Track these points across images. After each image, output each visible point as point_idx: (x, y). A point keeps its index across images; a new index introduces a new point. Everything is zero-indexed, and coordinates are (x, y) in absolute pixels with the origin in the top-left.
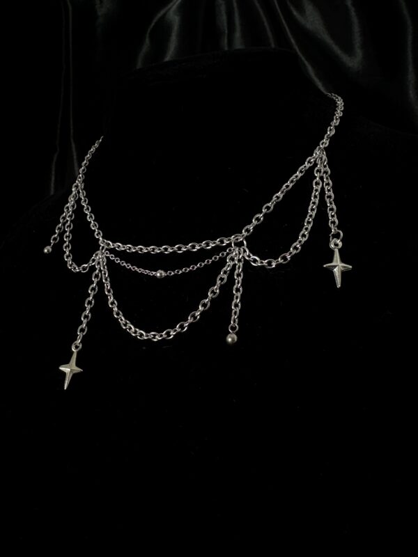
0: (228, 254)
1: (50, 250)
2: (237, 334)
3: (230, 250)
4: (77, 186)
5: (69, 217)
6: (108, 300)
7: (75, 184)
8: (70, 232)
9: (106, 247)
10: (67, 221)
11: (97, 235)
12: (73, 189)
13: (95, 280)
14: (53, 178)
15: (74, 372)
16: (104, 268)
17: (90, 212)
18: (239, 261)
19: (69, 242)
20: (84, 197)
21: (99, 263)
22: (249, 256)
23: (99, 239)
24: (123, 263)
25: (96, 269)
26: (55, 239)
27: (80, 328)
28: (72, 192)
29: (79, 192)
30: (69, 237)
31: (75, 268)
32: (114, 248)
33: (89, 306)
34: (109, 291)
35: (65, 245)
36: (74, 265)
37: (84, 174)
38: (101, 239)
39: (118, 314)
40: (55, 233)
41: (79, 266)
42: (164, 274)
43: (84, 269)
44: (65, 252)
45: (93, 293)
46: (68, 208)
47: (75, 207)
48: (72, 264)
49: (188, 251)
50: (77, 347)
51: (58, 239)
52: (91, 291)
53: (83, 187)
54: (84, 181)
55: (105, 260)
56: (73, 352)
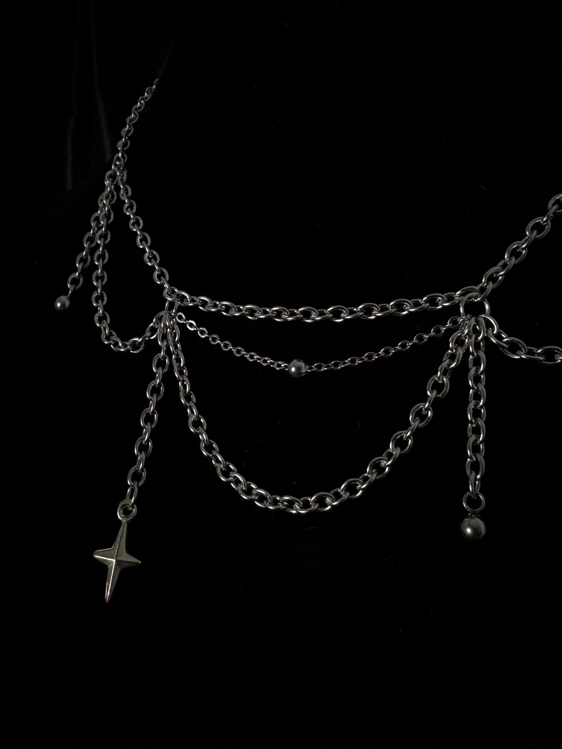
0: (450, 332)
1: (67, 303)
2: (482, 516)
3: (455, 322)
4: (113, 177)
5: (100, 238)
6: (187, 417)
7: (109, 173)
8: (104, 268)
9: (178, 303)
10: (98, 246)
11: (159, 277)
12: (107, 183)
13: (158, 372)
14: (70, 158)
15: (124, 566)
16: (176, 347)
17: (142, 230)
18: (477, 346)
19: (103, 288)
20: (129, 199)
21: (164, 337)
22: (498, 337)
23: (162, 287)
24: (214, 339)
25: (159, 349)
26: (75, 281)
27: (132, 471)
28: (104, 187)
29: (117, 188)
30: (102, 278)
31: (116, 344)
32: (196, 307)
33: (149, 427)
34: (188, 398)
35: (95, 295)
36: (115, 338)
37: (126, 152)
38: (166, 286)
39: (209, 448)
40: (75, 269)
41: (124, 339)
42: (305, 369)
43: (135, 346)
44: (96, 310)
45: (155, 398)
46: (97, 219)
47: (112, 216)
48: (111, 334)
49: (357, 321)
50: (126, 512)
51: (81, 280)
52: (152, 394)
53: (125, 178)
54: (126, 166)
55: (177, 330)
56: (120, 522)
